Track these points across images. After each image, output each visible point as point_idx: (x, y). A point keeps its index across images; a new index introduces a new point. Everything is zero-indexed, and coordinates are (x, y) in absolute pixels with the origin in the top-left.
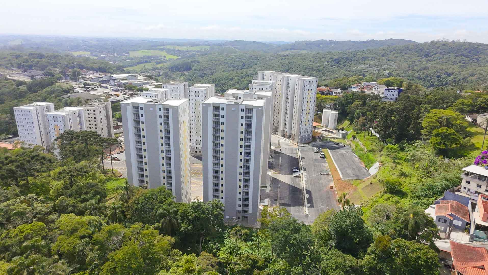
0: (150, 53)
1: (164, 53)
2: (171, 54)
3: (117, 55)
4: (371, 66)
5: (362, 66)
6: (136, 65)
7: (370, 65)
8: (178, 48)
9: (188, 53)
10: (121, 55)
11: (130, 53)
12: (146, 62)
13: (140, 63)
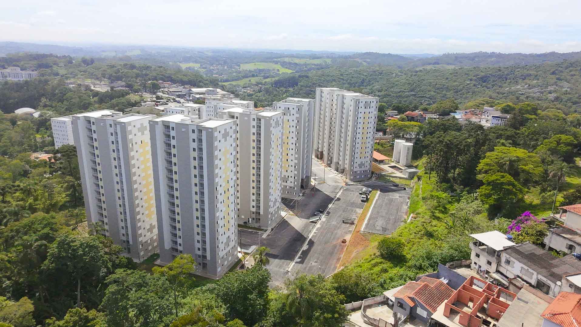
0: (261, 66)
1: (278, 67)
2: (286, 68)
3: (228, 68)
4: (530, 87)
5: (519, 87)
6: (241, 79)
7: (529, 85)
8: (297, 61)
9: (306, 67)
10: (231, 67)
11: (241, 65)
12: (253, 76)
13: (246, 77)
